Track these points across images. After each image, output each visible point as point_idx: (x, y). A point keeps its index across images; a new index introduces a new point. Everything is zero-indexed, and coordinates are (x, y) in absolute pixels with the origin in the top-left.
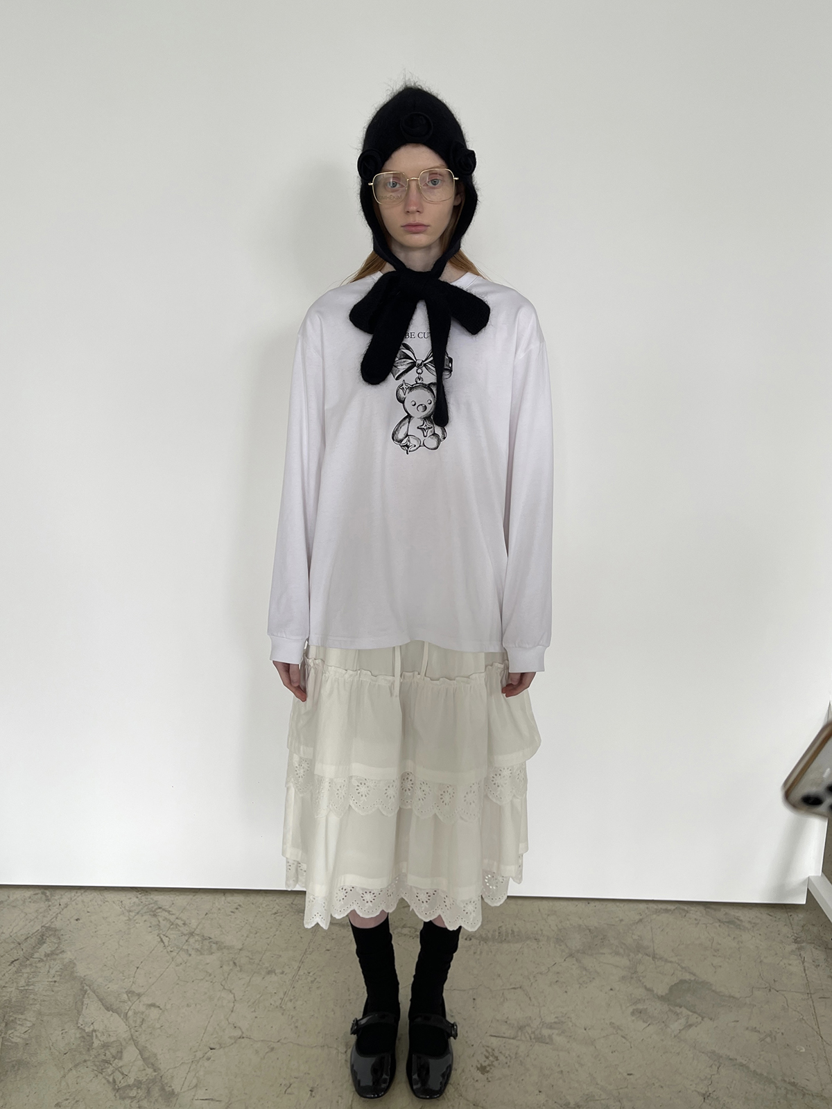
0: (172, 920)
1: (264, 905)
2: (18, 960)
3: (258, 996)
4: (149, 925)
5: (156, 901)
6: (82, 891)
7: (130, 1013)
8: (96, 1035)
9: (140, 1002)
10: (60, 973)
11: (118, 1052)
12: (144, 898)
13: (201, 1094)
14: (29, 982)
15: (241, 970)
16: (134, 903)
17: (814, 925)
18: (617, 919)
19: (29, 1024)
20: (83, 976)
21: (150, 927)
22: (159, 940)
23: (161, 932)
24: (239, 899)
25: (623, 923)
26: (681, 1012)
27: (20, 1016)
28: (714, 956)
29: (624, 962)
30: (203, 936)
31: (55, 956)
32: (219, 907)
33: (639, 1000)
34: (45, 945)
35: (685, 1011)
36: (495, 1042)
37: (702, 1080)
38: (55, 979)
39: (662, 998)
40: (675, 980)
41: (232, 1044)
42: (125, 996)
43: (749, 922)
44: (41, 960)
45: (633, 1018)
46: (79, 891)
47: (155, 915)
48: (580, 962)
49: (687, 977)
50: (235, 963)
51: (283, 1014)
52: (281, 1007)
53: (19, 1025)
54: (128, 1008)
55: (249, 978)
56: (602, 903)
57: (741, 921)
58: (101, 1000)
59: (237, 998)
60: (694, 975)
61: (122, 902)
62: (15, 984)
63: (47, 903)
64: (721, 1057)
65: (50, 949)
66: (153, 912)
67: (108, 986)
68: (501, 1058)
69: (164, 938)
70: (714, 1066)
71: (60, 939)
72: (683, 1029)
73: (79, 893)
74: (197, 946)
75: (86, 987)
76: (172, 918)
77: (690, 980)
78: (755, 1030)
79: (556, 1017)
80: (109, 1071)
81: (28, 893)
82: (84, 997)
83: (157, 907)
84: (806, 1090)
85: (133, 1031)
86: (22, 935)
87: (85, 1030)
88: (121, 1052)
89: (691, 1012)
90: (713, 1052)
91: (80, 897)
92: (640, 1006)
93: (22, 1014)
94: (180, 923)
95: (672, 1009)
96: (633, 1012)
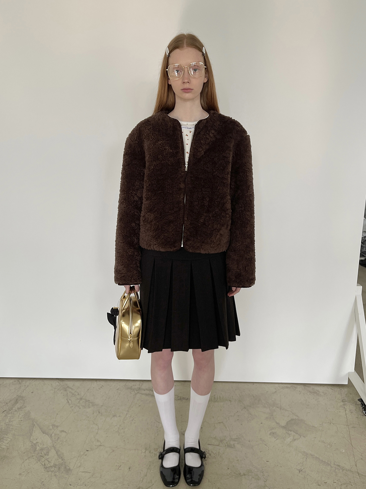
1: (113, 386)
2: (6, 411)
3: (109, 427)
5: (67, 384)
7: (53, 435)
8: (38, 445)
9: (57, 429)
10: (23, 417)
11: (47, 452)
12: (61, 383)
13: (82, 470)
14: (10, 420)
15: (102, 415)
16: (57, 385)
17: (351, 394)
18: (265, 391)
19: (9, 440)
20: (33, 418)
21: (64, 395)
22: (67, 401)
23: (68, 398)
24: (102, 383)
25: (268, 393)
26: (291, 434)
27: (6, 436)
28: (307, 408)
29: (268, 411)
30: (86, 400)
31: (22, 409)
32: (94, 386)
33: (273, 428)
34: (18, 404)
35: (292, 433)
36: (209, 447)
37: (299, 464)
38: (21, 419)
39: (284, 427)
40: (289, 419)
41: (96, 448)
42: (51, 427)
43: (323, 392)
44: (16, 411)
45: (270, 436)
47: (66, 390)
48: (249, 411)
49: (295, 417)
50: (99, 412)
51: (119, 435)
52: (118, 432)
53: (5, 440)
54: (52, 432)
55: (105, 419)
56: (259, 384)
57: (319, 392)
58: (41, 429)
59: (99, 428)
60: (298, 417)
61: (52, 384)
62: (4, 422)
63: (19, 385)
64: (308, 454)
65: (20, 406)
67: (44, 423)
68: (212, 454)
69: (69, 401)
70: (304, 458)
71: (24, 401)
72: (292, 441)
73: (34, 380)
74: (83, 404)
75: (35, 423)
76: (73, 392)
77: (296, 419)
78: (323, 442)
79: (237, 436)
80: (43, 460)
81: (12, 381)
82: (33, 427)
83: (67, 386)
84: (344, 468)
85: (54, 442)
86: (8, 399)
87: (33, 442)
88: (48, 452)
89: (296, 433)
90: (304, 452)
91: (33, 382)
92: (273, 431)
93: (6, 435)
94: (76, 394)
95: (287, 432)
96: (270, 434)
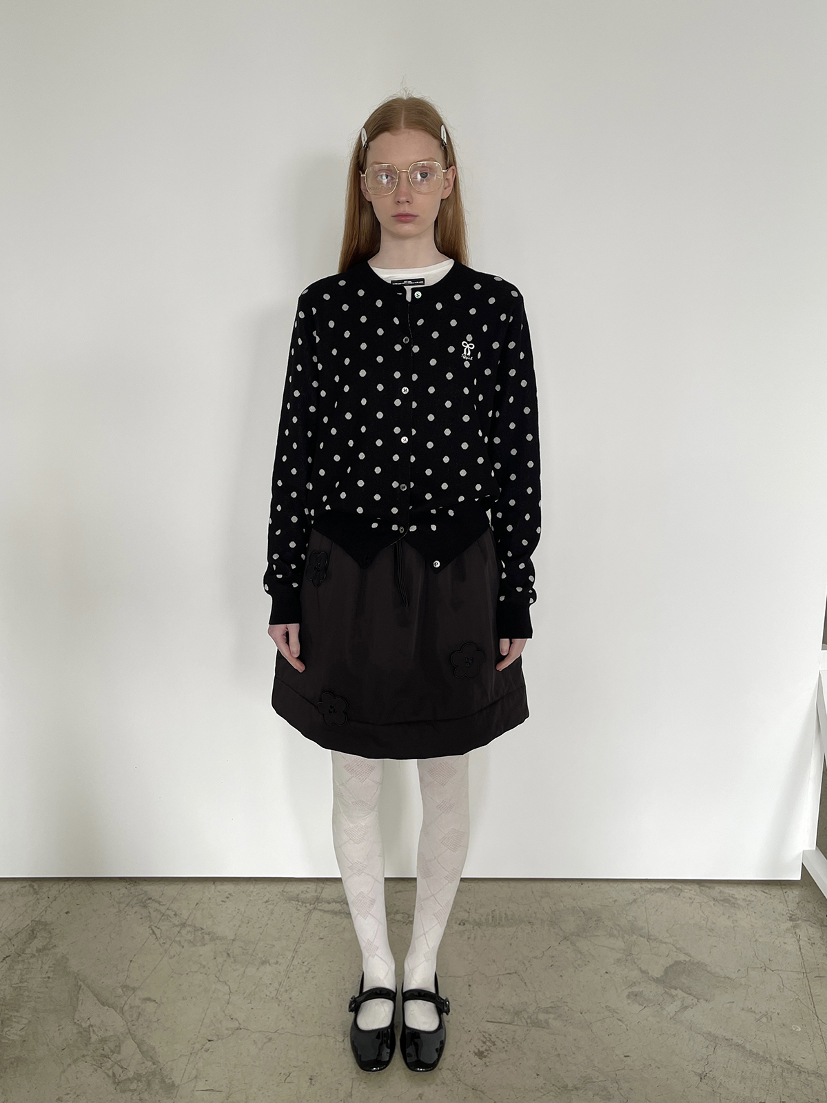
0: (163, 911)
1: (254, 894)
2: (9, 956)
3: (254, 987)
4: (140, 917)
5: (145, 892)
6: (70, 883)
7: (126, 1007)
8: (94, 1031)
9: (135, 996)
10: (53, 969)
11: (116, 1046)
12: (134, 888)
13: (201, 1085)
14: (22, 979)
15: (235, 960)
16: (124, 894)
17: (808, 902)
18: (611, 900)
19: (25, 1021)
20: (76, 971)
22: (151, 932)
23: (152, 923)
24: (229, 888)
25: (617, 903)
26: (677, 995)
27: (16, 1014)
28: (709, 935)
29: (619, 944)
30: (195, 927)
31: (47, 951)
32: (209, 896)
33: (634, 983)
34: (36, 940)
35: (679, 991)
36: (492, 1028)
37: (698, 1060)
38: (47, 976)
39: (657, 981)
40: (670, 961)
41: (230, 1035)
42: (120, 990)
43: (744, 900)
44: (33, 956)
45: (629, 1001)
46: (67, 883)
47: (145, 906)
48: (575, 945)
49: (682, 958)
50: (228, 954)
51: (279, 1005)
52: (277, 998)
53: (15, 1022)
54: (123, 1002)
55: (243, 969)
56: (595, 883)
57: (736, 899)
58: (96, 995)
59: (232, 991)
60: (689, 956)
61: (111, 893)
62: (8, 982)
63: (35, 896)
64: (717, 1037)
65: (41, 944)
66: (143, 902)
67: (102, 981)
68: (499, 1043)
69: (156, 930)
70: (710, 1047)
71: (50, 932)
72: (678, 1011)
74: (190, 937)
75: (80, 983)
76: (163, 909)
77: (685, 961)
78: (750, 1010)
79: (552, 1002)
80: (108, 1065)
81: (16, 886)
82: (78, 993)
83: (145, 898)
84: (802, 1068)
85: (129, 1024)
86: (12, 930)
87: (81, 1026)
88: (120, 1047)
89: (687, 993)
90: (709, 1033)
91: (68, 888)
92: (635, 989)
93: (17, 1011)
94: (172, 914)
95: (667, 990)
96: (629, 996)
